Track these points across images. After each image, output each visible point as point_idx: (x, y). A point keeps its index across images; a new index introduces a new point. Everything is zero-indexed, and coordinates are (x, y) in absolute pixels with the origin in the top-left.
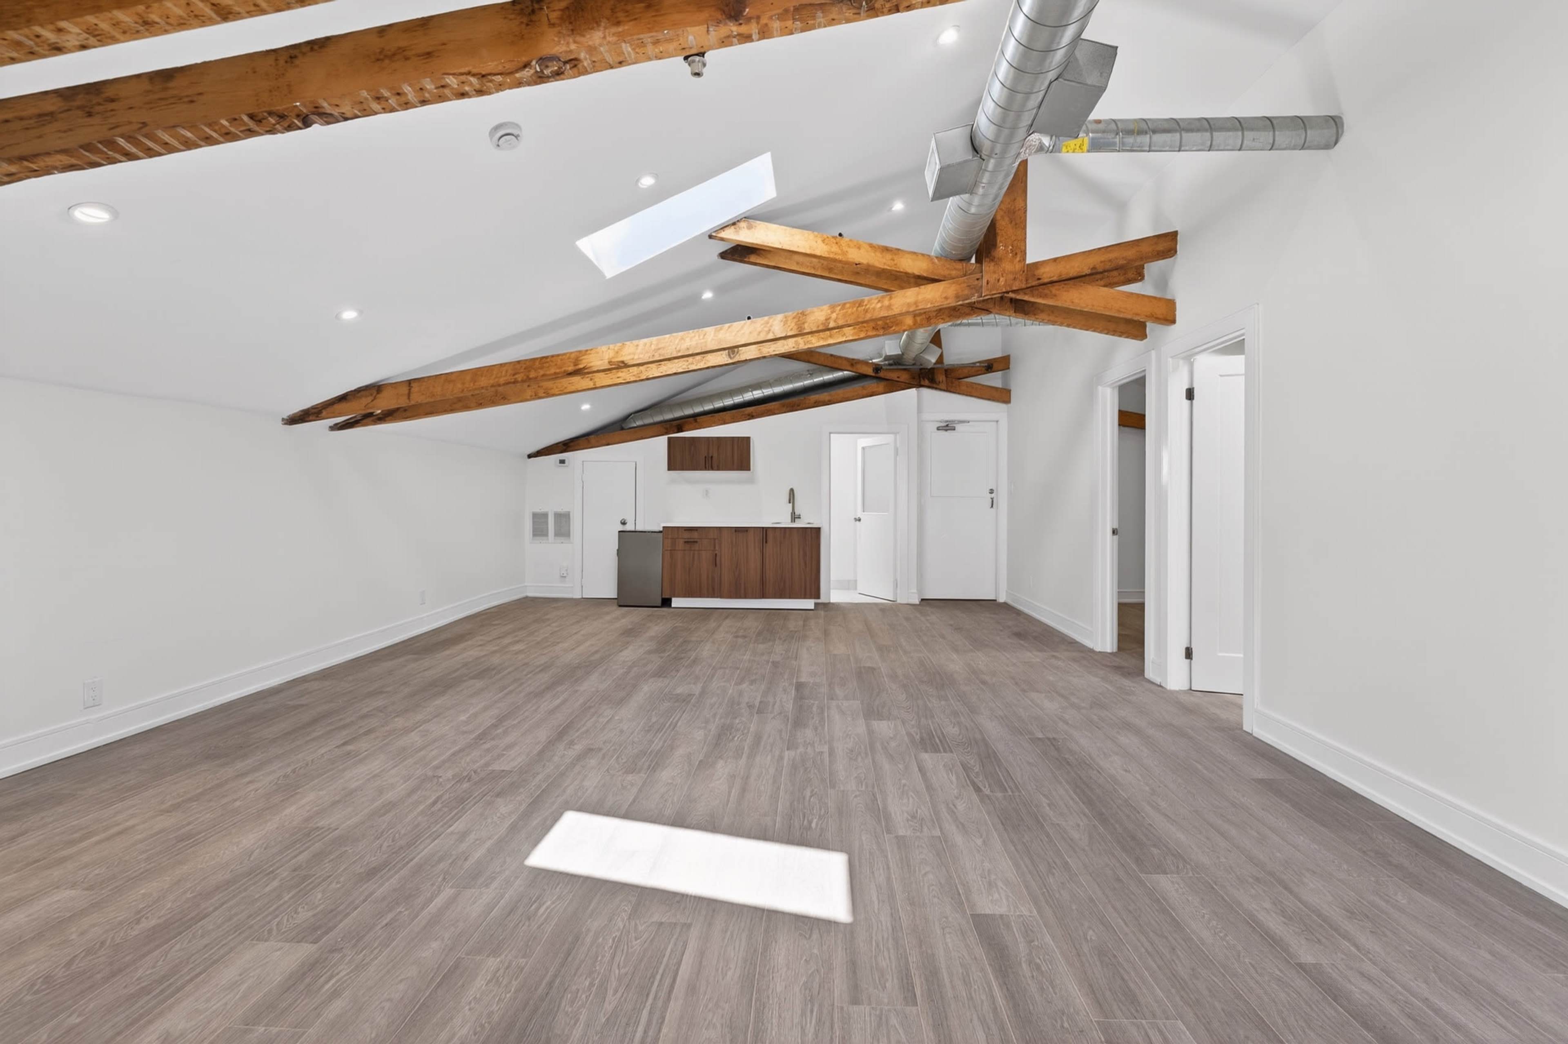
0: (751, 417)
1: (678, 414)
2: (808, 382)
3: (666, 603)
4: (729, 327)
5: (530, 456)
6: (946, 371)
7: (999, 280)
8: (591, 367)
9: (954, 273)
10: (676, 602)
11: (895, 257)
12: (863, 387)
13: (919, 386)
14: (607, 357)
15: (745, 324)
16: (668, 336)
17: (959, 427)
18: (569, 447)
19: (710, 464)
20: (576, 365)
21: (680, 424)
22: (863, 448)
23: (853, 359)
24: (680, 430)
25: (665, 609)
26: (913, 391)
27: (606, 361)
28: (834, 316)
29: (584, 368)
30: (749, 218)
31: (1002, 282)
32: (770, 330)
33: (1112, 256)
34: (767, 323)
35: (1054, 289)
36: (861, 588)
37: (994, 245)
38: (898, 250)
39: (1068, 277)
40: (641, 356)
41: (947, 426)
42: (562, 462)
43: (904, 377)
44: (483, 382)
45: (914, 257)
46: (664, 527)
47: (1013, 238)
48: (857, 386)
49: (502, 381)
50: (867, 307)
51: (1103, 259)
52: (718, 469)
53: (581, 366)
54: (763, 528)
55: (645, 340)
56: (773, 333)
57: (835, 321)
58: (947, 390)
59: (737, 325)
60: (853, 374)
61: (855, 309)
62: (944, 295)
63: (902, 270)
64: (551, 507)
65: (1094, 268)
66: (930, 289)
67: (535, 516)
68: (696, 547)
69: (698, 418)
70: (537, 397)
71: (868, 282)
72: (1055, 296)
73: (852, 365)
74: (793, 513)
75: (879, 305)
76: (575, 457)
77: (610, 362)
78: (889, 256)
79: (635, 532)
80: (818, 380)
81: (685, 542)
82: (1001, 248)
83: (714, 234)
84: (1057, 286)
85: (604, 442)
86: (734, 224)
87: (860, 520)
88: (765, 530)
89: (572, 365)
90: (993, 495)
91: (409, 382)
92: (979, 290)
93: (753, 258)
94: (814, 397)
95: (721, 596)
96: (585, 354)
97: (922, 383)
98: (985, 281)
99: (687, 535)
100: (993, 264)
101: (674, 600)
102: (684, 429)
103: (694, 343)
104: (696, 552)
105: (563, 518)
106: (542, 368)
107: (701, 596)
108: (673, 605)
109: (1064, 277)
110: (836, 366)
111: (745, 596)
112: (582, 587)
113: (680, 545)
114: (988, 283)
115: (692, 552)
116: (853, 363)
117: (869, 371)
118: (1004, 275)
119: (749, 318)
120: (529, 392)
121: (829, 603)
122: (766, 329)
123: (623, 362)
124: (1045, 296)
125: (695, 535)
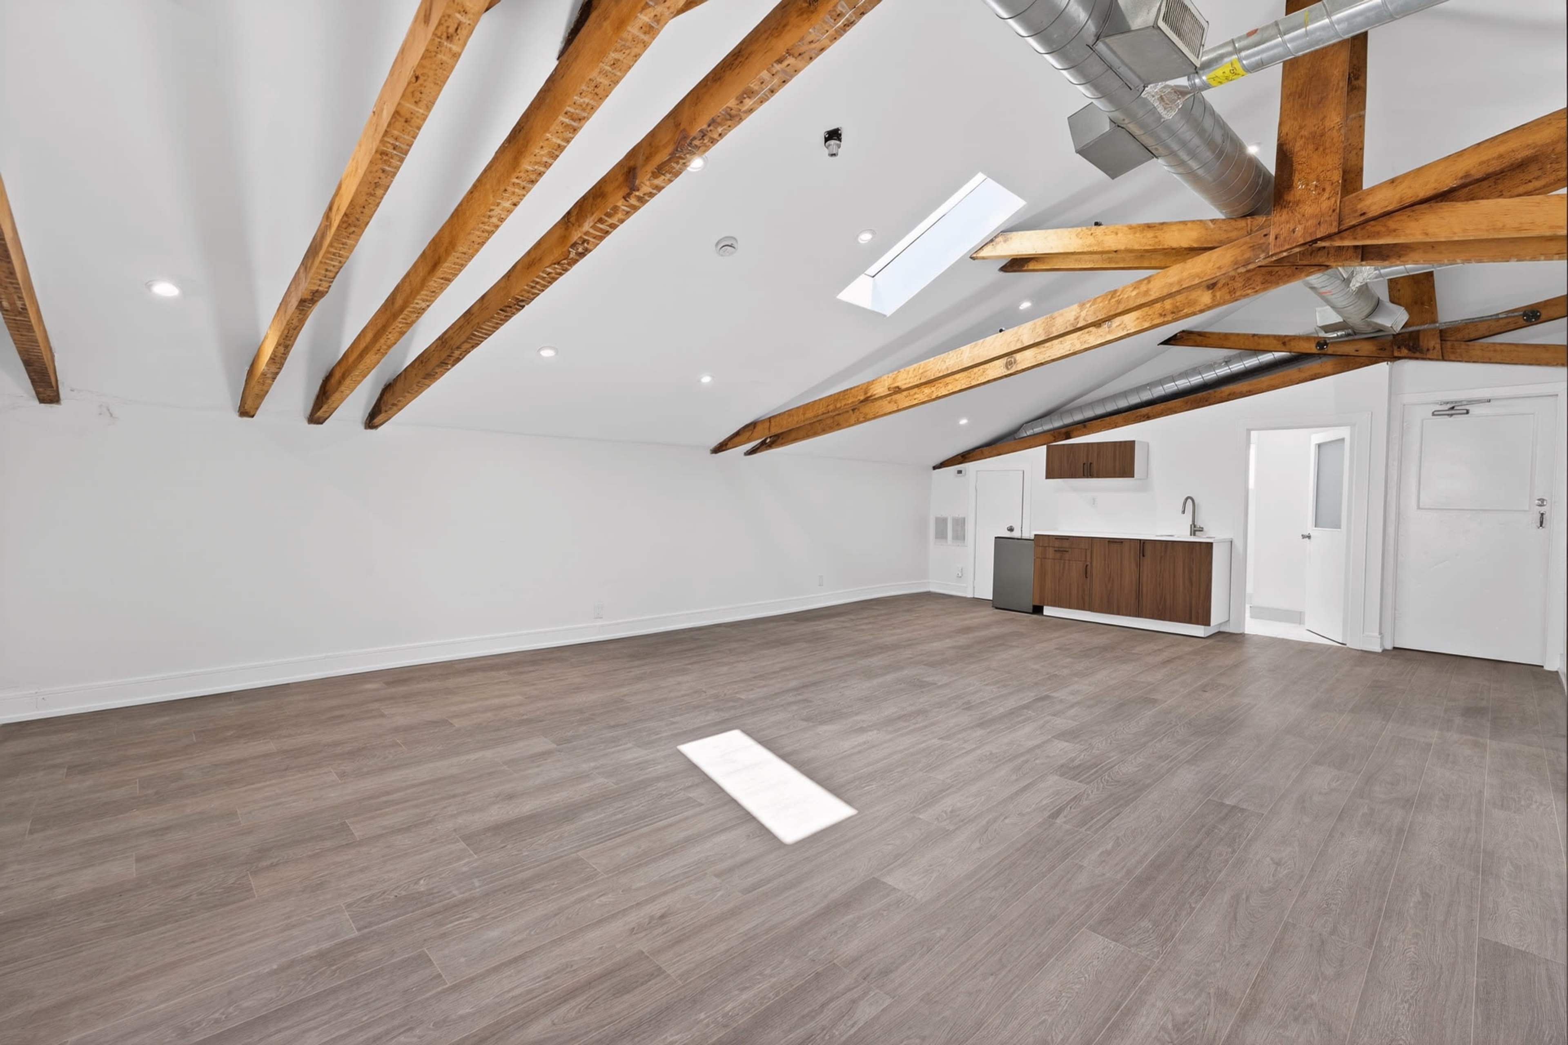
0: (1148, 417)
1: (1068, 420)
2: (1223, 371)
3: (1038, 610)
4: (983, 342)
5: (935, 468)
6: (1441, 331)
7: (1294, 231)
8: (875, 395)
9: (1234, 234)
10: (1048, 611)
11: (1159, 233)
12: (1300, 370)
13: (1394, 358)
14: (887, 384)
15: (997, 337)
16: (932, 359)
17: (1474, 410)
18: (965, 459)
19: (1089, 472)
20: (866, 393)
21: (1067, 432)
22: (1319, 446)
23: (1286, 336)
24: (1068, 437)
25: (1035, 616)
26: (1383, 367)
27: (886, 388)
28: (1083, 314)
29: (871, 396)
30: (1006, 231)
31: (1299, 229)
32: (1018, 340)
33: (1502, 149)
34: (1016, 333)
35: (1392, 224)
36: (1310, 623)
37: (1290, 186)
38: (1163, 224)
39: (1414, 199)
40: (912, 380)
41: (1453, 408)
42: (960, 472)
43: (1367, 348)
44: (809, 414)
45: (1182, 227)
46: (1035, 535)
47: (1320, 169)
48: (1292, 371)
49: (820, 412)
50: (1120, 297)
51: (1485, 158)
52: (1098, 477)
53: (869, 395)
54: (1140, 540)
55: (915, 365)
56: (1022, 342)
57: (1085, 320)
58: (1443, 357)
59: (990, 339)
60: (1288, 354)
61: (1107, 302)
62: (1218, 265)
63: (1166, 247)
64: (950, 513)
65: (1467, 175)
66: (1200, 260)
67: (937, 519)
68: (1067, 556)
69: (1087, 423)
70: (858, 422)
71: (1153, 264)
72: (1395, 231)
73: (1284, 344)
74: (1194, 525)
75: (1134, 293)
76: (970, 467)
77: (889, 389)
78: (1150, 234)
79: (1021, 539)
80: (1237, 367)
81: (1055, 551)
82: (1300, 186)
83: (974, 255)
84: (1397, 217)
85: (995, 452)
86: (992, 241)
87: (1309, 537)
88: (1142, 543)
89: (863, 394)
90: (1542, 509)
91: (770, 418)
92: (1263, 247)
93: (1031, 266)
94: (1226, 389)
95: (1091, 609)
96: (873, 384)
97: (1396, 354)
98: (1272, 237)
99: (1057, 544)
100: (1285, 211)
101: (1045, 607)
102: (1073, 436)
103: (952, 362)
104: (1067, 562)
105: (960, 523)
106: (845, 399)
107: (1070, 607)
108: (1045, 614)
109: (1408, 201)
110: (1261, 347)
111: (1118, 613)
112: (974, 587)
113: (1050, 553)
114: (1276, 238)
115: (1062, 561)
116: (1283, 341)
117: (1312, 348)
118: (1304, 222)
119: (1001, 331)
120: (853, 419)
121: (1243, 635)
122: (1016, 339)
123: (898, 387)
124: (1378, 235)
125: (1066, 544)
